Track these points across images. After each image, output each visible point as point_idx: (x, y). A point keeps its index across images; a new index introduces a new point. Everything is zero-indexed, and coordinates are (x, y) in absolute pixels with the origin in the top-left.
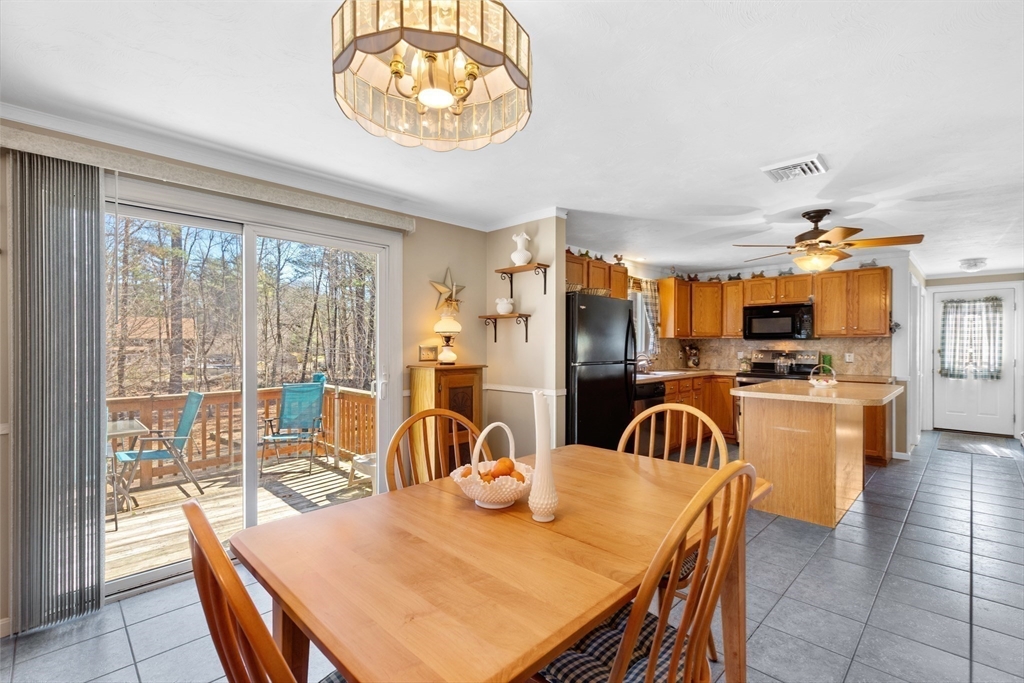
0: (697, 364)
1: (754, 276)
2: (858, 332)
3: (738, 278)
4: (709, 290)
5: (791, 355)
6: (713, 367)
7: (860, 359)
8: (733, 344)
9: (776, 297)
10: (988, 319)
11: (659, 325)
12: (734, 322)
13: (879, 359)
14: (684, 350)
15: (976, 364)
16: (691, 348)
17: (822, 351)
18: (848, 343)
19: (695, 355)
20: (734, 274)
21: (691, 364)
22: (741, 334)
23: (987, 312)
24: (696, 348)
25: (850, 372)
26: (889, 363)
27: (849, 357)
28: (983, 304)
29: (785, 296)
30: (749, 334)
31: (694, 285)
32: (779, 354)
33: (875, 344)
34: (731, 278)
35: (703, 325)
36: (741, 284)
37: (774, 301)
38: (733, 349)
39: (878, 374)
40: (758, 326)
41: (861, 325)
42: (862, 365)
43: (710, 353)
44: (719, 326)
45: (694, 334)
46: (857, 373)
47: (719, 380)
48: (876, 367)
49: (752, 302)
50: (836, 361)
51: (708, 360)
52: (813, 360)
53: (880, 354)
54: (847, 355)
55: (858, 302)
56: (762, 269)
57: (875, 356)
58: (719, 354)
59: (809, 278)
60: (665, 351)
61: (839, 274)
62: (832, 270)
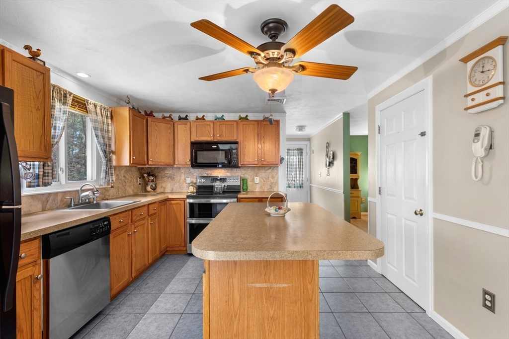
0: (154, 189)
1: (198, 119)
2: (264, 163)
3: (186, 118)
4: (163, 126)
5: (223, 180)
6: (168, 190)
7: (262, 181)
8: (183, 171)
9: (214, 135)
10: (298, 158)
11: (113, 153)
12: (183, 154)
13: (272, 181)
14: (142, 177)
15: (294, 181)
16: (149, 175)
17: (242, 176)
18: (256, 170)
19: (153, 181)
20: (183, 116)
21: (149, 188)
22: (189, 163)
23: (298, 155)
24: (153, 175)
25: (257, 190)
26: (277, 183)
27: (257, 180)
28: (297, 151)
29: (220, 136)
30: (195, 164)
31: (150, 120)
32: (215, 179)
33: (270, 171)
34: (180, 119)
35: (158, 155)
36: (188, 124)
37: (212, 138)
38: (183, 175)
39: (272, 190)
40: (203, 157)
41: (265, 158)
42: (264, 185)
43: (165, 179)
44: (171, 157)
45: (150, 163)
46: (261, 190)
47: (173, 202)
48: (271, 186)
49: (197, 139)
50: (249, 183)
51: (164, 185)
52: (237, 183)
53: (273, 177)
54: (256, 178)
55: (264, 143)
56: (204, 114)
57: (270, 178)
58: (172, 180)
59: (235, 123)
60: (123, 178)
61: (252, 123)
62: (247, 119)
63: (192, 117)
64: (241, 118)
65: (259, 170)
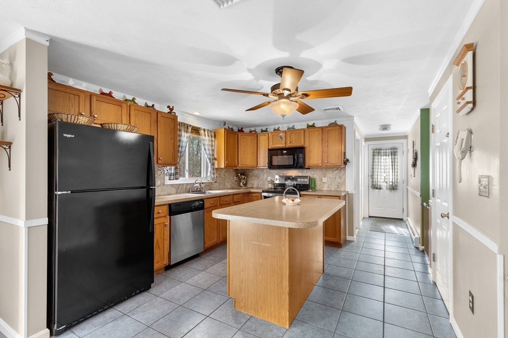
0: (245, 185)
1: (275, 130)
2: (328, 165)
3: (266, 131)
4: (249, 138)
5: (294, 179)
6: (255, 186)
7: (330, 181)
8: (265, 172)
9: (286, 143)
10: (392, 159)
11: (215, 159)
12: (263, 160)
13: (339, 181)
14: (237, 176)
15: (387, 182)
16: (241, 175)
17: (311, 176)
18: (324, 171)
19: (244, 179)
20: (264, 129)
21: (241, 184)
22: (267, 165)
23: (392, 155)
24: (244, 175)
25: (325, 189)
26: (344, 183)
27: (324, 180)
28: (390, 151)
29: (290, 143)
30: (271, 166)
31: (239, 134)
32: (288, 178)
33: (337, 172)
34: (262, 131)
35: (245, 160)
36: (267, 135)
37: (284, 145)
38: (265, 175)
39: (339, 190)
40: (277, 160)
41: (329, 160)
42: (331, 184)
43: (253, 177)
44: (255, 161)
45: (240, 166)
46: (328, 189)
47: (253, 195)
48: (338, 186)
49: (273, 146)
50: (318, 183)
51: (252, 182)
52: (306, 181)
53: (340, 178)
54: (323, 178)
55: (328, 146)
57: (337, 179)
58: (258, 178)
59: (303, 131)
60: (223, 176)
61: (318, 129)
62: (315, 127)
63: (271, 129)
64: (309, 126)
65: (327, 170)
